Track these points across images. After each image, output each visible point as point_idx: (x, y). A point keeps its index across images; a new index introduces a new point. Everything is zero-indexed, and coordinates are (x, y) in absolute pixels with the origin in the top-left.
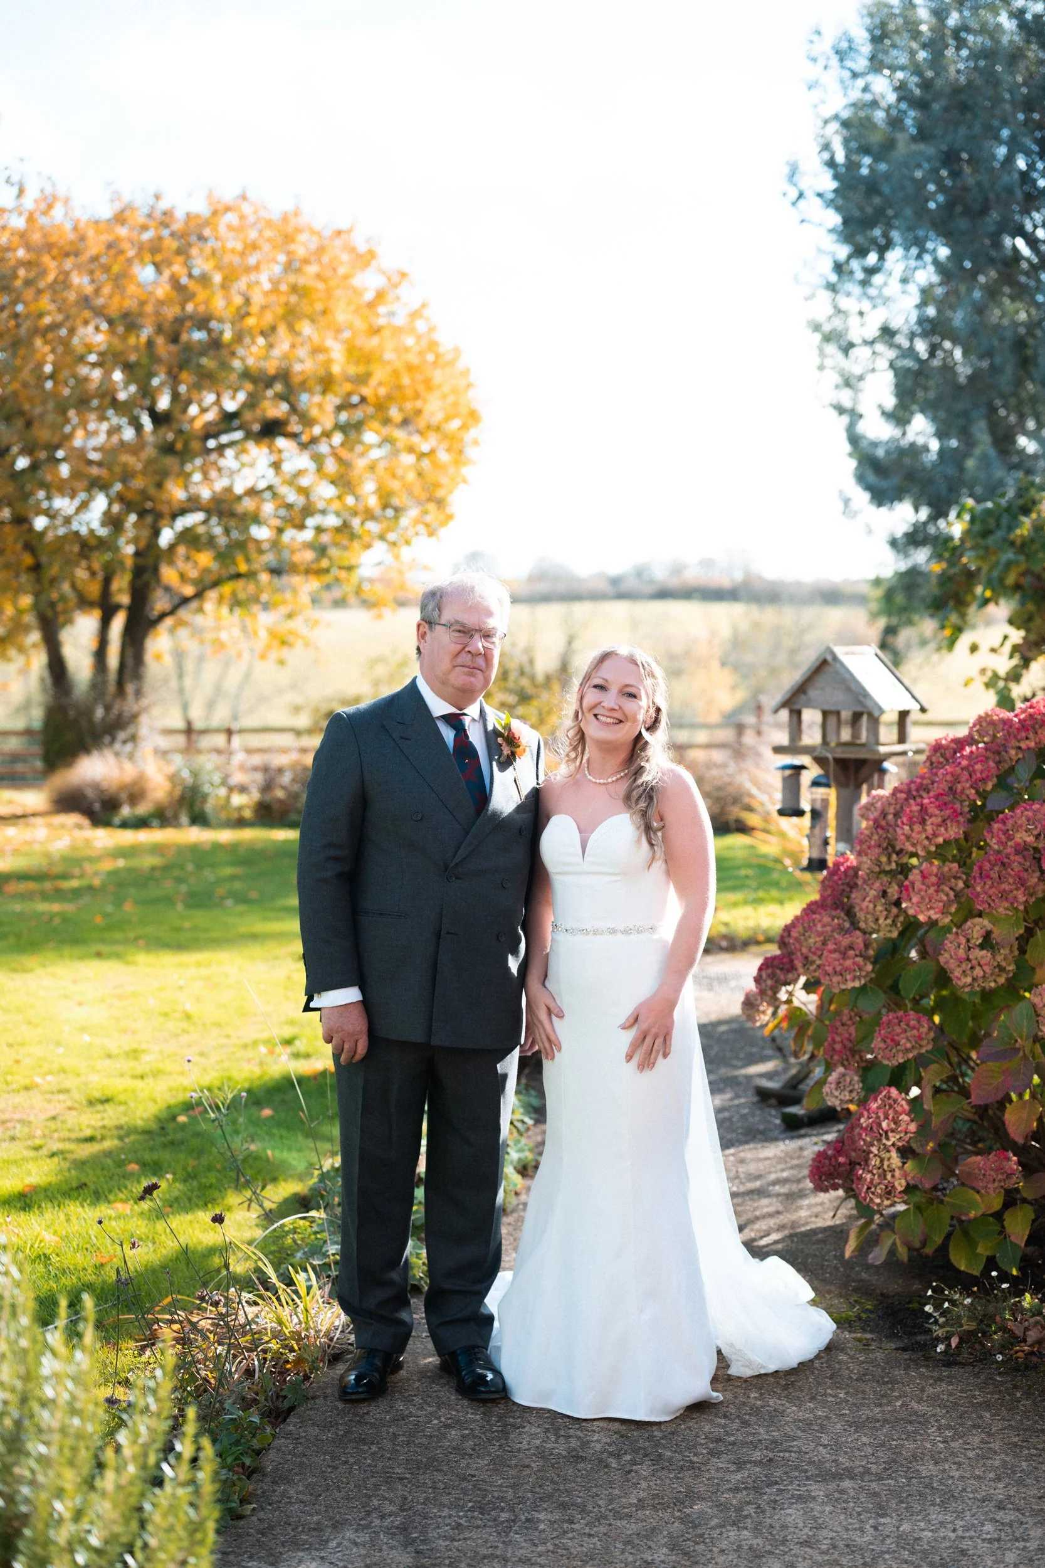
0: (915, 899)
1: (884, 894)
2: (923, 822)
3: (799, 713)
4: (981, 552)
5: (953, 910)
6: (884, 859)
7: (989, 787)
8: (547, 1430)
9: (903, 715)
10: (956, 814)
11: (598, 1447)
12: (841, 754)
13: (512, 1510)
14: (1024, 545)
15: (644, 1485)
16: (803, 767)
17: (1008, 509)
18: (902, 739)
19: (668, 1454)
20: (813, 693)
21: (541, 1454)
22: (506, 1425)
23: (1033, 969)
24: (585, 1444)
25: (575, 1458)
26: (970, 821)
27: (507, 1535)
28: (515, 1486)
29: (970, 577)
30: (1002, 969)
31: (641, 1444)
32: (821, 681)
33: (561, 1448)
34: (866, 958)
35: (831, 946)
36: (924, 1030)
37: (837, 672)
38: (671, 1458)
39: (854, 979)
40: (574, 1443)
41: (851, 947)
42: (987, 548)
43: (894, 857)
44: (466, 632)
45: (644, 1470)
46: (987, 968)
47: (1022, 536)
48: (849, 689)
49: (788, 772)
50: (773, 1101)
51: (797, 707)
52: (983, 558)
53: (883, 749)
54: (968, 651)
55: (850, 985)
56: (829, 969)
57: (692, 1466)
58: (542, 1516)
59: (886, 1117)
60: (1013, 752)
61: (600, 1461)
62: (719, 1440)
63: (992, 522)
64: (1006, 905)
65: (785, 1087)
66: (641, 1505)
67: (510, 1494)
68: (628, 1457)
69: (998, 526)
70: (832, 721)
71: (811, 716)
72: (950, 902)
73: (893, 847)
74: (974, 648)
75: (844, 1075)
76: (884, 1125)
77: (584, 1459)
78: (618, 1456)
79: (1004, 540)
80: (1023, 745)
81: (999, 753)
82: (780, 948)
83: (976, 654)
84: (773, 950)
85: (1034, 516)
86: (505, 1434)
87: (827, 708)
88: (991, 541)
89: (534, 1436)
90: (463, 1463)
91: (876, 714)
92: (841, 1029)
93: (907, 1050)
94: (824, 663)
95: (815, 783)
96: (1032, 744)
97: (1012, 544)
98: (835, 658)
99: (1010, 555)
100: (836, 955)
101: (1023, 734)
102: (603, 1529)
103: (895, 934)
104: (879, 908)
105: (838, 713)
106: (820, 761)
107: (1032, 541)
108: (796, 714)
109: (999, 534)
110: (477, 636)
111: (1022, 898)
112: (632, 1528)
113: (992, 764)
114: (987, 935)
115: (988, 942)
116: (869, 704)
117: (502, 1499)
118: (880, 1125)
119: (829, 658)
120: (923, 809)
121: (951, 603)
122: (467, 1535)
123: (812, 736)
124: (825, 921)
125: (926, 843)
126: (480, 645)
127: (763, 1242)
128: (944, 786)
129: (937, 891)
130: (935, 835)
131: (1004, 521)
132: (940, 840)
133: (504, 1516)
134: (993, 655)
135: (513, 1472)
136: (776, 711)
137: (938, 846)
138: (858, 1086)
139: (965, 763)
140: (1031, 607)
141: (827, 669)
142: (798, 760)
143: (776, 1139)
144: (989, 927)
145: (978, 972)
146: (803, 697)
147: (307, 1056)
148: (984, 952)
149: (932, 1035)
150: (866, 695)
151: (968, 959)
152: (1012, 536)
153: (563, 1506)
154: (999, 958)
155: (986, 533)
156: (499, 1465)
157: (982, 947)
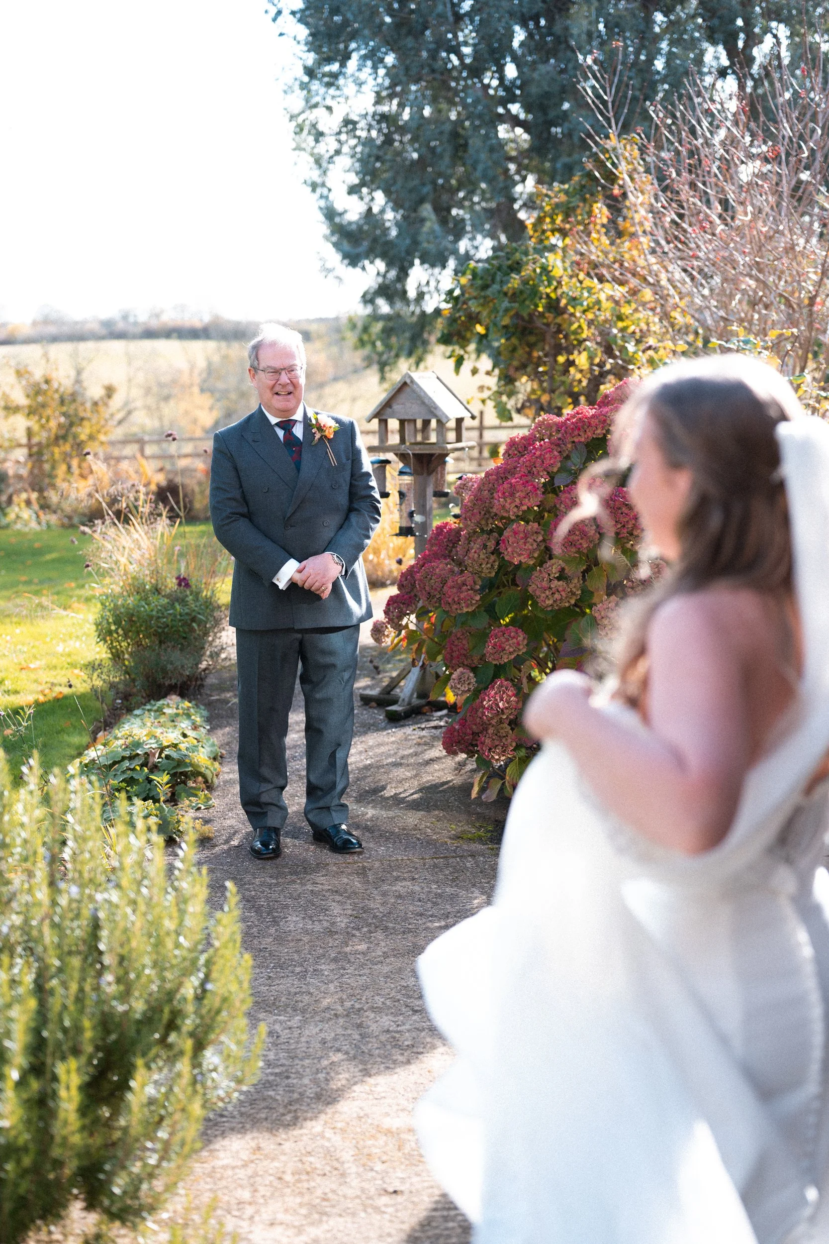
0: (509, 549)
1: (485, 547)
2: (512, 495)
3: (386, 421)
4: (482, 301)
5: (536, 555)
6: (483, 522)
7: (555, 470)
8: (304, 918)
9: (459, 421)
10: (536, 489)
11: (343, 925)
12: (418, 450)
13: (302, 966)
14: (514, 294)
15: (383, 944)
16: (388, 462)
17: (499, 268)
18: (459, 439)
19: (391, 925)
20: (396, 407)
21: (306, 932)
22: (274, 917)
23: (592, 593)
24: (333, 924)
25: (330, 932)
26: (544, 493)
27: (305, 978)
28: (297, 952)
29: (474, 319)
30: (573, 594)
31: (370, 921)
32: (402, 397)
33: (318, 927)
34: (475, 591)
35: (450, 583)
36: (520, 639)
37: (414, 391)
38: (394, 928)
39: (467, 606)
40: (326, 924)
41: (464, 584)
42: (485, 297)
43: (490, 521)
44: (277, 372)
45: (380, 935)
46: (563, 593)
47: (514, 288)
48: (423, 403)
49: (376, 466)
50: (374, 704)
51: (384, 417)
52: (483, 305)
53: (449, 446)
54: (470, 374)
55: (465, 610)
56: (450, 600)
57: (410, 931)
58: (323, 967)
59: (502, 700)
60: (569, 446)
61: (348, 933)
62: (421, 915)
63: (490, 278)
64: (574, 550)
65: (380, 693)
66: (386, 955)
67: (296, 957)
68: (365, 929)
69: (493, 281)
70: (408, 428)
71: (393, 424)
72: (534, 550)
73: (489, 512)
74: (475, 372)
75: (462, 673)
76: (501, 704)
77: (336, 933)
78: (358, 929)
79: (499, 292)
80: (576, 440)
81: (558, 445)
82: (399, 589)
83: (476, 376)
84: (394, 591)
85: (523, 274)
86: (275, 922)
87: (402, 417)
88: (489, 292)
89: (296, 922)
90: (255, 942)
91: (444, 421)
92: (456, 642)
93: (511, 653)
94: (405, 384)
95: (401, 473)
96: (583, 440)
97: (506, 294)
98: (412, 381)
99: (506, 304)
100: (455, 590)
101: (576, 432)
102: (367, 971)
103: (493, 574)
104: (482, 556)
105: (415, 421)
106: (403, 457)
107: (521, 292)
108: (384, 422)
109: (496, 287)
110: (283, 373)
111: (585, 546)
112: (386, 969)
113: (556, 453)
114: (562, 570)
115: (562, 576)
116: (438, 413)
117: (292, 960)
118: (498, 705)
119: (408, 381)
120: (512, 486)
121: (455, 339)
122: (277, 982)
123: (394, 439)
124: (442, 567)
125: (515, 510)
126: (284, 378)
127: (402, 795)
128: (524, 470)
129: (525, 543)
130: (522, 504)
131: (498, 278)
132: (525, 508)
133: (298, 969)
134: (488, 377)
135: (291, 944)
136: (369, 421)
137: (524, 511)
138: (473, 680)
139: (538, 453)
140: (514, 341)
141: (407, 390)
142: (382, 457)
143: (385, 729)
144: (563, 565)
145: (557, 596)
146: (389, 410)
147: (16, 692)
148: (561, 583)
149: (525, 642)
150: (436, 407)
151: (550, 588)
152: (505, 288)
153: (335, 960)
154: (571, 586)
155: (485, 287)
156: (280, 939)
157: (559, 579)
